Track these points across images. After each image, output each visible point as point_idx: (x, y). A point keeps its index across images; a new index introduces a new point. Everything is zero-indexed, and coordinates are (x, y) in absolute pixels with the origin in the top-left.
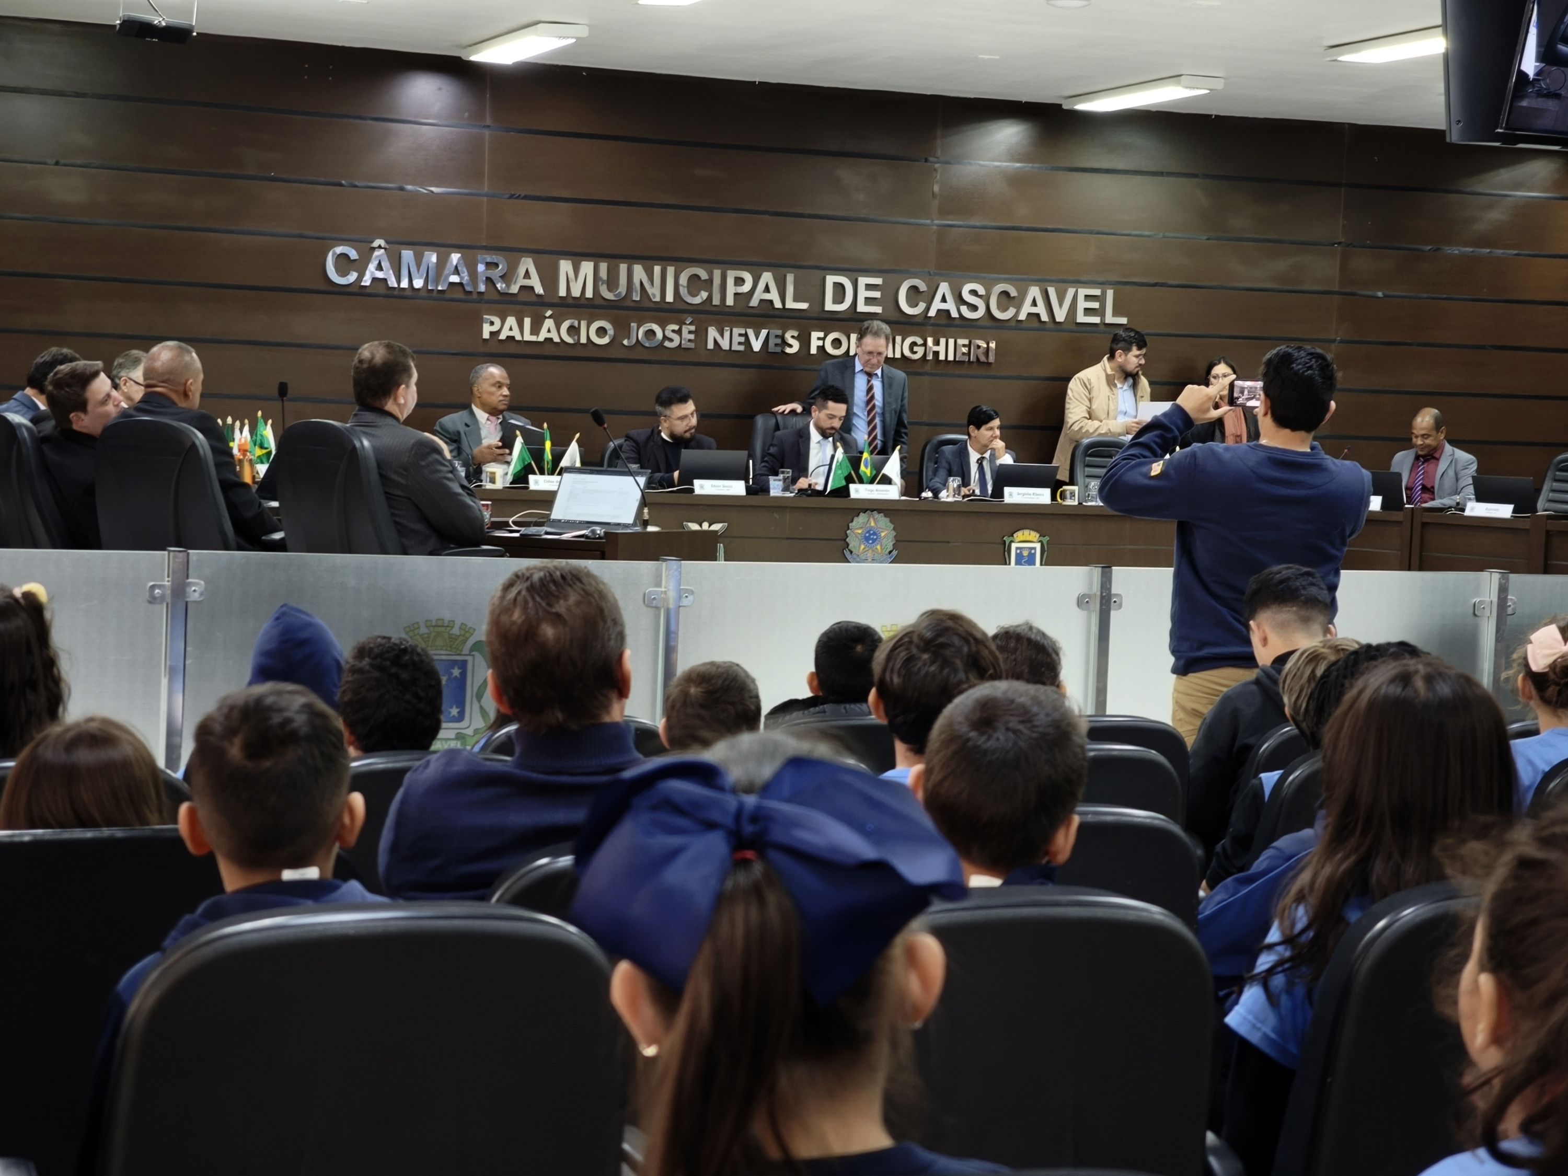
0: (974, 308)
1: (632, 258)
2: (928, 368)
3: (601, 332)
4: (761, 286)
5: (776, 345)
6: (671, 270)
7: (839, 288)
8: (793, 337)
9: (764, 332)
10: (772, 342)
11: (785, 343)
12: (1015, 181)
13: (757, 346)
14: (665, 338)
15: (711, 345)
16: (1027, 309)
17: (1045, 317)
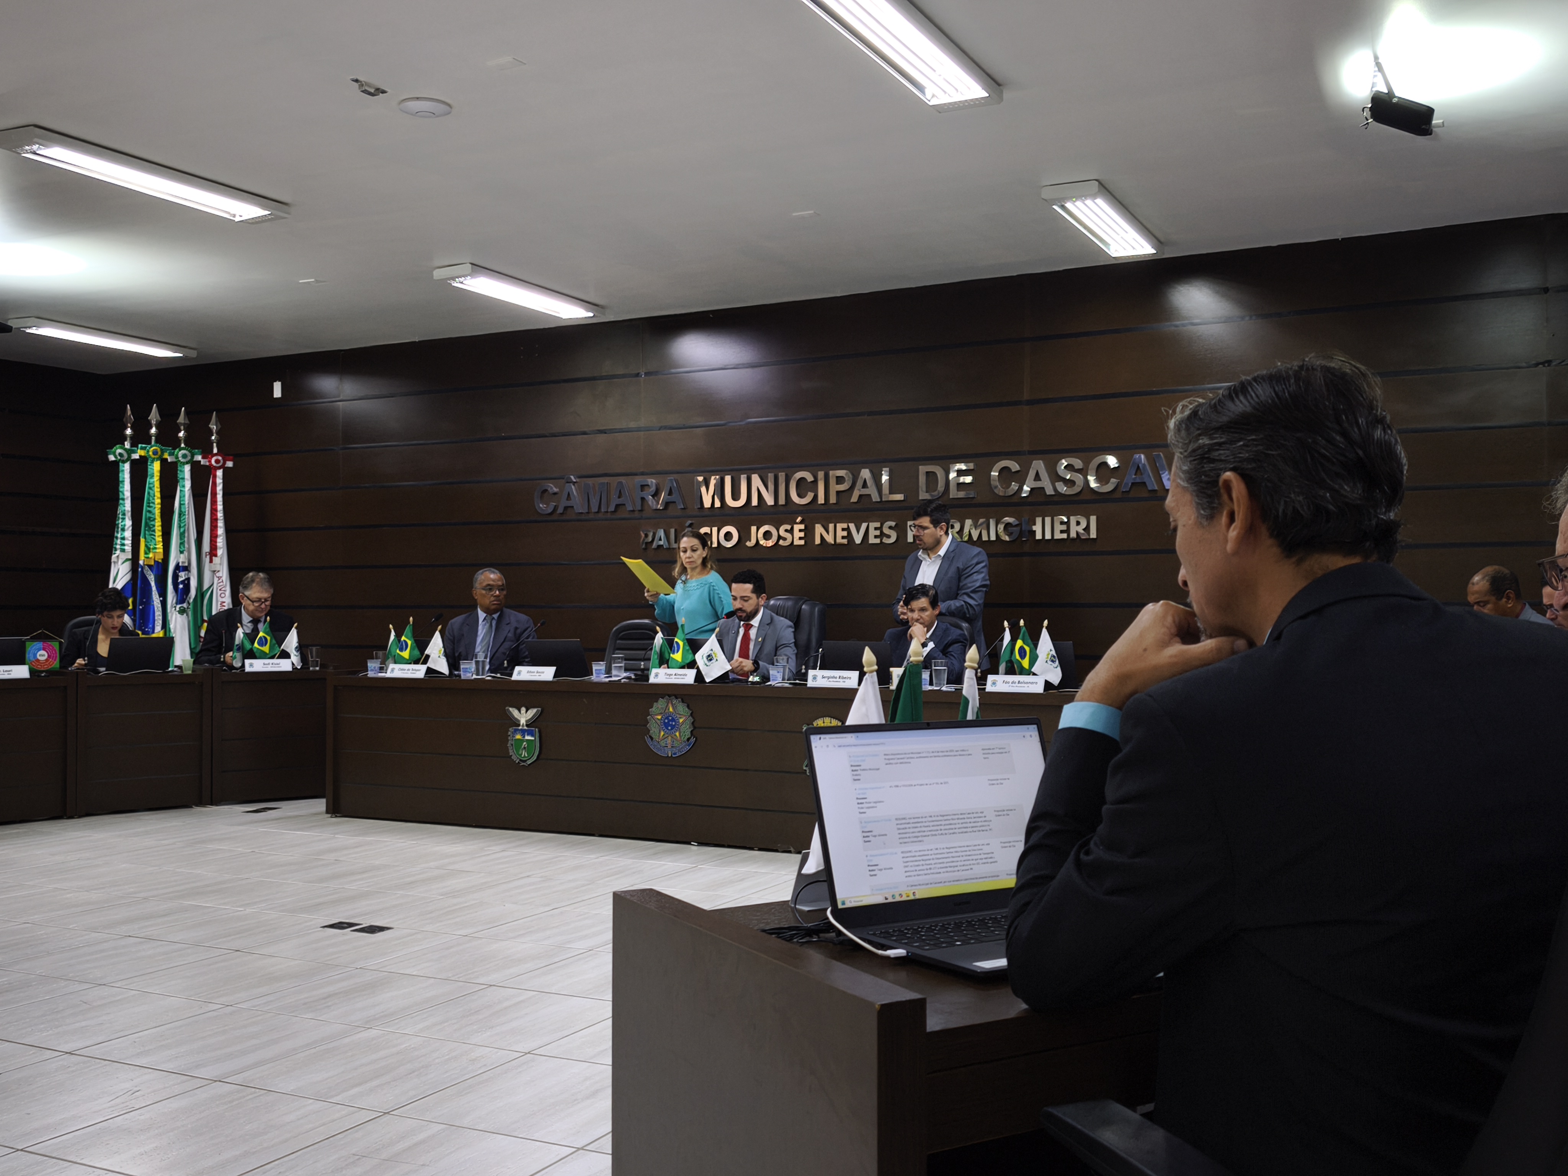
0: (1071, 483)
1: (751, 470)
2: (1024, 549)
3: (728, 536)
4: (859, 483)
5: (876, 537)
6: (782, 476)
7: (930, 475)
8: (890, 528)
9: (864, 526)
10: (873, 533)
11: (882, 535)
13: (858, 539)
14: (780, 537)
15: (818, 541)
16: (1131, 479)
17: (1153, 486)
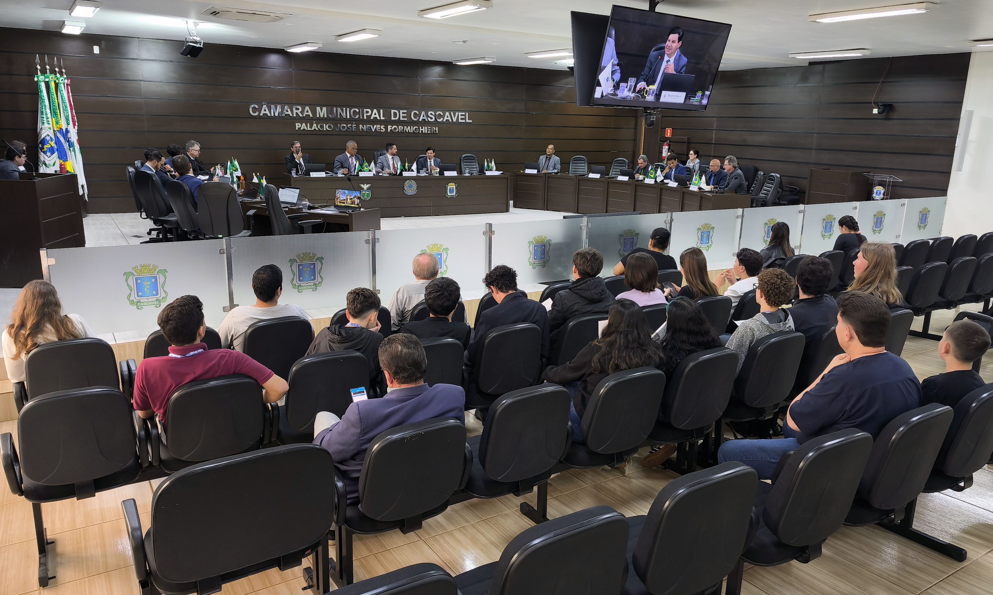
0: (431, 118)
1: (337, 106)
2: (420, 135)
3: (330, 127)
4: (373, 113)
5: (379, 129)
6: (348, 109)
7: (395, 113)
8: (383, 127)
9: (375, 126)
10: (377, 129)
11: (381, 129)
12: (440, 83)
13: (373, 130)
14: (348, 128)
15: (361, 130)
16: (446, 118)
17: (450, 121)
